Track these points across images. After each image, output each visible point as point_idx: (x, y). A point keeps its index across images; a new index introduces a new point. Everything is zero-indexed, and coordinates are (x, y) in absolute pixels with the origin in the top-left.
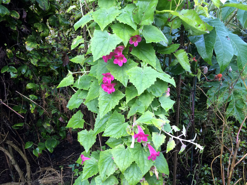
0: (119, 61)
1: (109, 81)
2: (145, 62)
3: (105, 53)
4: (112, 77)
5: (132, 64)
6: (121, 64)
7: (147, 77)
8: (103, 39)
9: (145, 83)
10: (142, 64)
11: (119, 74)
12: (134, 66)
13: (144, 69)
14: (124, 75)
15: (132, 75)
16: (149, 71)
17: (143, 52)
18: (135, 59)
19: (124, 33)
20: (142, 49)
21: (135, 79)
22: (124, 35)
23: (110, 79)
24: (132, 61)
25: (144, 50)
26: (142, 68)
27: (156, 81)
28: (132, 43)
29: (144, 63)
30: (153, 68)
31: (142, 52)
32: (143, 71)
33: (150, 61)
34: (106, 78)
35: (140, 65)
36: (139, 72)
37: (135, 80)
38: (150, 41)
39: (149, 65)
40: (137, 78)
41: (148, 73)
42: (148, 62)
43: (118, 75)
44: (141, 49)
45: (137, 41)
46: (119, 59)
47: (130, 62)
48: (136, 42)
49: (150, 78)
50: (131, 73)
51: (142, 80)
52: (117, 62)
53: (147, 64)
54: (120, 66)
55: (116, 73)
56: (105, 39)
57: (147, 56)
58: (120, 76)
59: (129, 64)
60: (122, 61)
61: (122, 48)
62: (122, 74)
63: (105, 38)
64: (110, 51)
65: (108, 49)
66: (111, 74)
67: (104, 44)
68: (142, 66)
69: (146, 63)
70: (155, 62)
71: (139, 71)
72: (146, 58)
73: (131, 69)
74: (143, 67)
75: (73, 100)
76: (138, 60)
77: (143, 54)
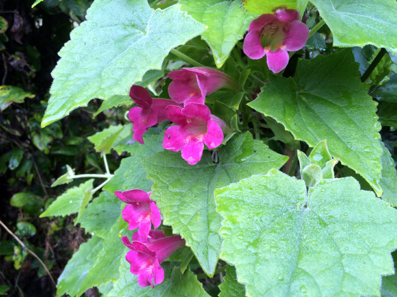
0: (188, 140)
1: (144, 226)
2: (324, 154)
4: (157, 215)
5: (258, 158)
6: (193, 150)
7: (330, 239)
8: (122, 33)
10: (307, 164)
11: (187, 199)
12: (263, 167)
13: (316, 189)
14: (211, 211)
15: (242, 217)
16: (345, 200)
17: (317, 108)
18: (276, 138)
20: (312, 92)
21: (256, 243)
22: (224, 19)
23: (148, 218)
24: (261, 145)
25: (317, 99)
26: (302, 182)
27: (392, 271)
28: (257, 53)
29: (316, 157)
30: (365, 186)
31: (308, 108)
32: (311, 199)
33: (348, 150)
34: (135, 213)
35: (292, 169)
36: (282, 202)
37: (252, 250)
38: (354, 41)
39: (341, 171)
40: (268, 237)
41: (336, 212)
42: (340, 152)
43: (183, 203)
45: (284, 48)
46: (188, 131)
47: (246, 150)
48: (279, 50)
51: (299, 256)
52: (178, 144)
53: (335, 162)
54: (191, 160)
55: (176, 194)
56: (131, 30)
57: (337, 125)
58: (191, 213)
59: (241, 156)
60: (201, 139)
62: (200, 205)
63: (133, 26)
66: (151, 197)
68: (303, 170)
69: (326, 158)
70: (379, 155)
71: (288, 200)
72: (331, 133)
73: (244, 182)
74: (308, 179)
76: (288, 144)
77: (316, 117)
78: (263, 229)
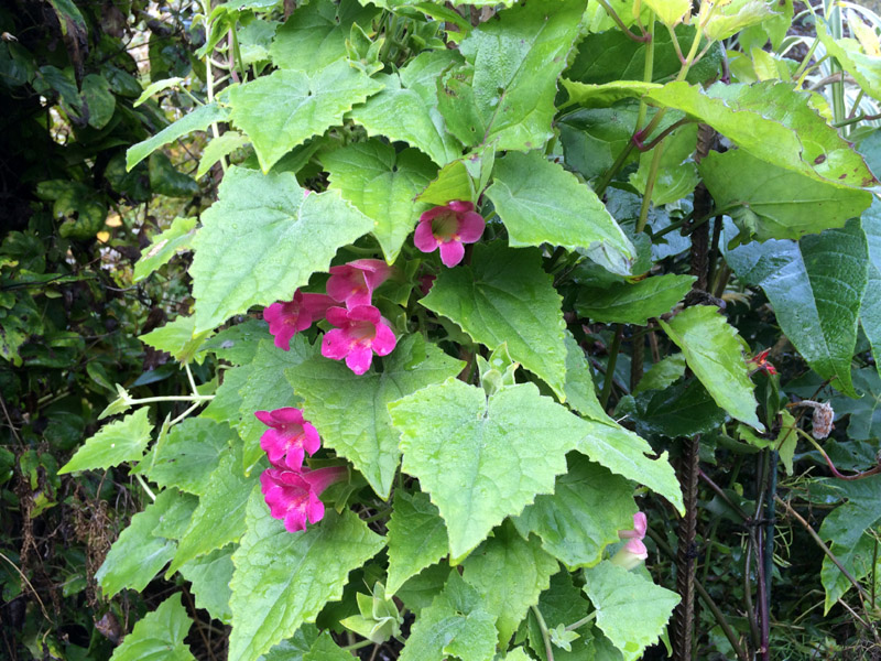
0: (352, 346)
1: (295, 455)
2: (505, 358)
3: (268, 290)
4: (312, 436)
5: (431, 364)
6: (360, 359)
7: (509, 445)
8: (267, 217)
9: (499, 484)
10: (486, 370)
11: (350, 417)
12: (439, 375)
13: (496, 398)
14: (380, 428)
15: (421, 431)
16: (524, 407)
17: (498, 303)
18: (450, 339)
19: (390, 192)
20: (491, 284)
21: (437, 455)
22: (389, 202)
23: (300, 444)
24: (433, 348)
25: (498, 292)
26: (481, 391)
27: (565, 471)
28: (429, 245)
29: (496, 362)
30: (545, 390)
31: (487, 304)
32: (491, 407)
33: (531, 352)
34: (279, 440)
35: (471, 376)
36: (461, 412)
37: (433, 461)
38: (529, 239)
39: (522, 376)
40: (448, 448)
41: (516, 419)
42: (522, 355)
43: (344, 422)
44: (486, 287)
45: (458, 239)
46: (353, 334)
47: (417, 355)
48: (453, 240)
49: (530, 454)
50: (415, 415)
51: (480, 464)
52: (340, 351)
53: (516, 366)
54: (357, 369)
55: (335, 411)
56: (277, 214)
57: (519, 323)
58: (356, 433)
59: (412, 363)
60: (368, 344)
61: (370, 268)
62: (367, 422)
63: (281, 209)
64: (300, 278)
65: (286, 270)
66: (305, 417)
67: (272, 242)
68: (483, 377)
69: (506, 363)
70: (563, 358)
71: (467, 409)
72: (512, 333)
73: (421, 392)
74: (489, 387)
75: (133, 544)
76: (466, 346)
77: (496, 314)
78: (444, 441)
